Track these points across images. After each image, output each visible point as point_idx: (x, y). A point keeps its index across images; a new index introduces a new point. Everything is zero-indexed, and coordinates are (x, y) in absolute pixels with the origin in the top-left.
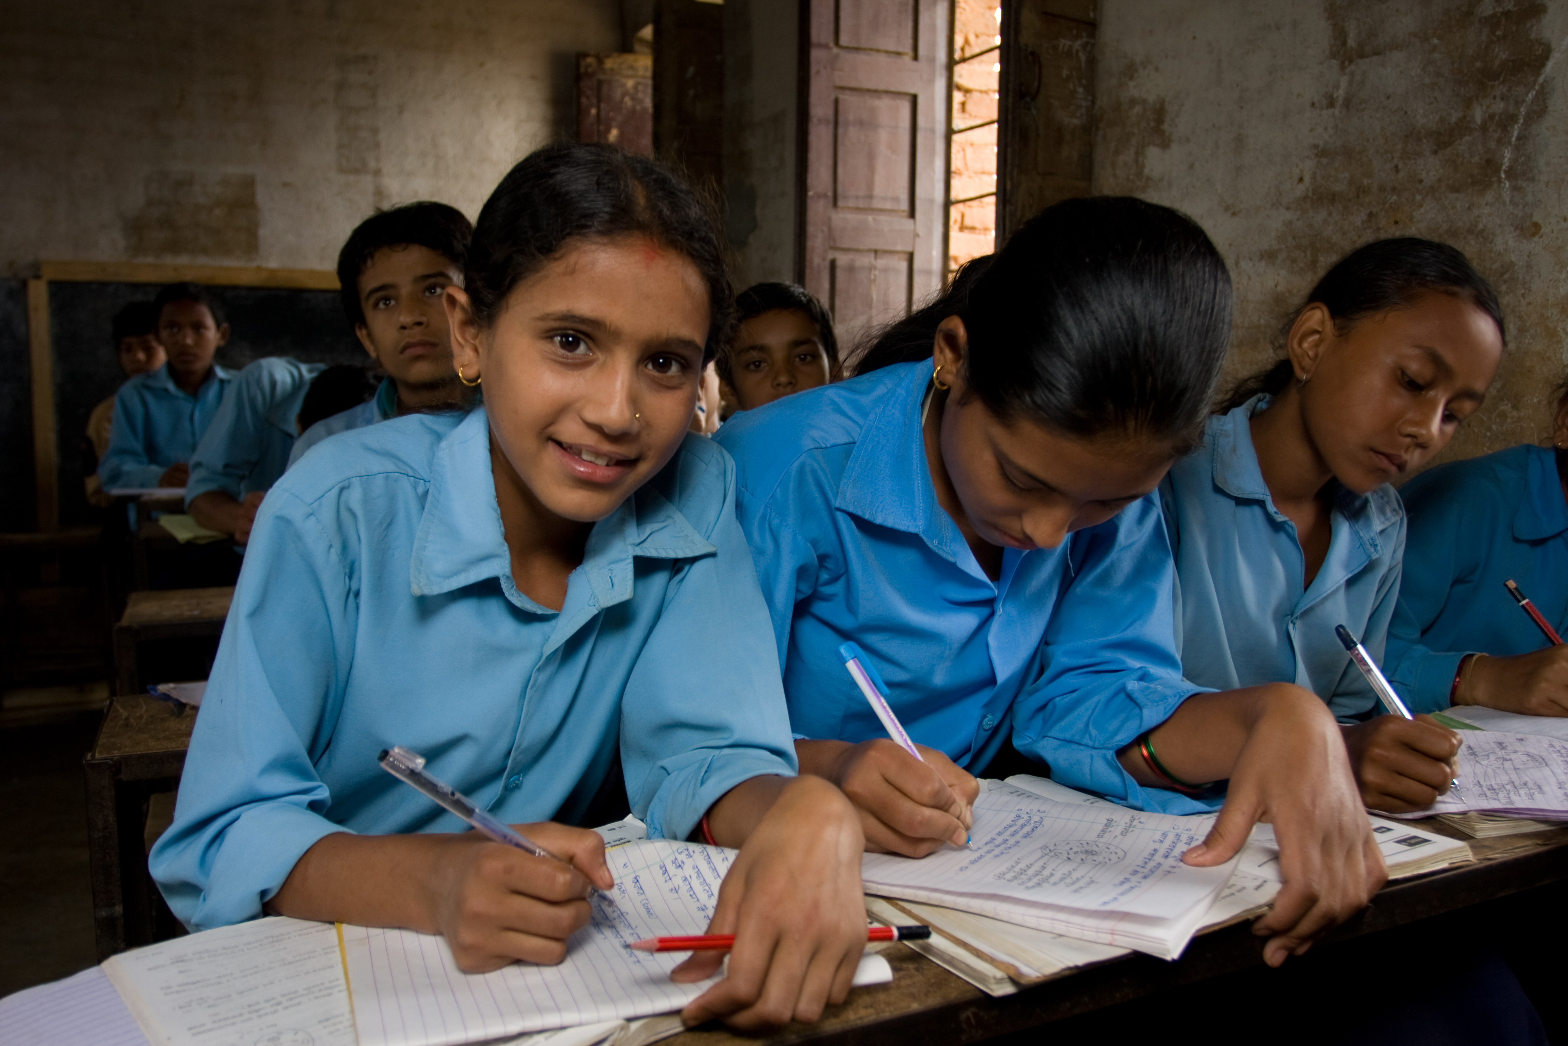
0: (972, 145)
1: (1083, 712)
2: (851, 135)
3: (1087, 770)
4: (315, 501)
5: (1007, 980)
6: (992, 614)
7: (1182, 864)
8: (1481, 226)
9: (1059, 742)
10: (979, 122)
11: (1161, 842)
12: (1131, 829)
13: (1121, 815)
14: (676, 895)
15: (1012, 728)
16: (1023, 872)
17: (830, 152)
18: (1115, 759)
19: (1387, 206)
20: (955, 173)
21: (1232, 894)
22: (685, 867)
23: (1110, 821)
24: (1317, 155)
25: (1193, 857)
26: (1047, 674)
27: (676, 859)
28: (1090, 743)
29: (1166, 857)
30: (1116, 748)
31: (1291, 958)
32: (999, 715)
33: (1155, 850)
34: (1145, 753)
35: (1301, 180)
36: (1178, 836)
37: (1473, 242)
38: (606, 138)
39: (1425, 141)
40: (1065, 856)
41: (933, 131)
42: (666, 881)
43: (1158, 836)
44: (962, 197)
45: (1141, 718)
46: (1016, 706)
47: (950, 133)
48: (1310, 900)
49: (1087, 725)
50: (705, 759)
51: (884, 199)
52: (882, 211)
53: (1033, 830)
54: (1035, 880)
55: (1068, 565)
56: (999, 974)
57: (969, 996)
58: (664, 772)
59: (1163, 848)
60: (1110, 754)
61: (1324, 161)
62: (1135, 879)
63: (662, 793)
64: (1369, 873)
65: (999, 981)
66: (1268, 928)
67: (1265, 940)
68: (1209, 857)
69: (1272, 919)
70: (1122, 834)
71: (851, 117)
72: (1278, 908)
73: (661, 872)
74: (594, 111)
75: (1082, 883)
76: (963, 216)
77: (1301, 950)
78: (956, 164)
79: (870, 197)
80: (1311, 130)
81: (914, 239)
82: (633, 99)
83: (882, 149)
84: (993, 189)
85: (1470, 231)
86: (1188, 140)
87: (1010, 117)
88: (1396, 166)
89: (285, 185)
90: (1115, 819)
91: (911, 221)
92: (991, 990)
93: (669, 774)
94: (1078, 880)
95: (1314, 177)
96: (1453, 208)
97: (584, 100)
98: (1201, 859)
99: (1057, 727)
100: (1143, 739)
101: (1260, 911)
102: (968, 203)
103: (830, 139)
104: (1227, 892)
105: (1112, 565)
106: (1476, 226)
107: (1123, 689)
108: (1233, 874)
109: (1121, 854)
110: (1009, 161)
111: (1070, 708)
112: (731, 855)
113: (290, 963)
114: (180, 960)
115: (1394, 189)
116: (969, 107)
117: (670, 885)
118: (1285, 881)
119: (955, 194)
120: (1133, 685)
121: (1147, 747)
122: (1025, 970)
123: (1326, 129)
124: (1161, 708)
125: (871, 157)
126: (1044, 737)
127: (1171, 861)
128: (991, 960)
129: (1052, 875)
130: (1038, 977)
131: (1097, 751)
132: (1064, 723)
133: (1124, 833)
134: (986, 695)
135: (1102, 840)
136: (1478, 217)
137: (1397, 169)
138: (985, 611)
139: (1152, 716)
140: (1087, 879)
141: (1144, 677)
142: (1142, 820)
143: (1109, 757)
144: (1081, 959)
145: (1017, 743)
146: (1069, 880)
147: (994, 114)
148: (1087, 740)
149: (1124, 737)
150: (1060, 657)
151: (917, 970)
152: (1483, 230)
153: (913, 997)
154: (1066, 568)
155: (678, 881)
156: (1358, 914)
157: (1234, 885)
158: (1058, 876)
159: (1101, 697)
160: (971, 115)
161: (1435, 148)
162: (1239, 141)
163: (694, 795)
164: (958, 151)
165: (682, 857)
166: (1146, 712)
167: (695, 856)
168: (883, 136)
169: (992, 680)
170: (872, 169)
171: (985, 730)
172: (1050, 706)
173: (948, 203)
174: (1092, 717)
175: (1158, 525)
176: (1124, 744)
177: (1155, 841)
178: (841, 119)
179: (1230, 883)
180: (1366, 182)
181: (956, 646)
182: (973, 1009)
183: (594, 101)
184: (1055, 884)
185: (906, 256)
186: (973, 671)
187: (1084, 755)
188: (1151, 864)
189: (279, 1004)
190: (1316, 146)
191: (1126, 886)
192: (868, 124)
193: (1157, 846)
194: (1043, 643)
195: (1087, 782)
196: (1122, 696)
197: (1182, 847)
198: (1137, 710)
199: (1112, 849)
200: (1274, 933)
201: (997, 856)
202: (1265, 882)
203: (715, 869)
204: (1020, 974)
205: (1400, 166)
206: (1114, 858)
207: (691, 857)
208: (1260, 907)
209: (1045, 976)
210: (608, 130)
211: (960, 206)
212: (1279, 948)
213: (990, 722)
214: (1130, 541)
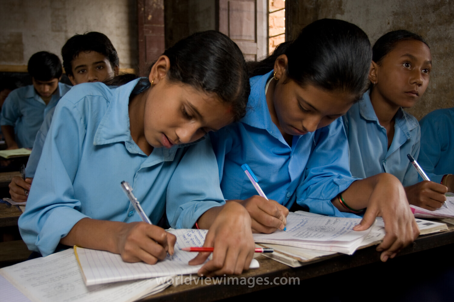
0: (276, 17)
1: (320, 189)
2: (234, 14)
3: (321, 207)
4: (77, 103)
5: (298, 262)
6: (290, 158)
7: (353, 231)
8: (449, 36)
9: (311, 200)
10: (278, 9)
11: (346, 225)
12: (336, 222)
13: (333, 219)
14: (188, 244)
15: (296, 197)
16: (301, 234)
17: (227, 20)
18: (331, 202)
19: (418, 31)
20: (270, 27)
21: (370, 238)
22: (191, 236)
23: (329, 221)
24: (394, 15)
25: (357, 228)
26: (307, 178)
27: (188, 234)
28: (322, 199)
29: (348, 229)
30: (331, 199)
31: (389, 259)
32: (292, 192)
33: (344, 228)
34: (341, 201)
35: (389, 23)
36: (352, 223)
37: (447, 42)
38: (147, 19)
39: (430, 8)
40: (315, 230)
41: (262, 12)
42: (185, 240)
43: (345, 223)
44: (273, 35)
45: (339, 188)
46: (297, 190)
47: (268, 13)
48: (395, 238)
49: (321, 193)
50: (195, 204)
51: (246, 36)
52: (245, 40)
53: (304, 224)
54: (306, 236)
55: (314, 142)
56: (295, 260)
57: (285, 268)
58: (181, 209)
59: (347, 227)
60: (329, 201)
61: (396, 16)
62: (338, 235)
63: (181, 216)
64: (414, 231)
65: (295, 262)
66: (381, 248)
67: (381, 252)
68: (362, 228)
69: (382, 245)
70: (333, 223)
71: (234, 8)
72: (384, 241)
73: (183, 237)
74: (143, 9)
75: (321, 236)
76: (273, 42)
77: (393, 256)
78: (271, 24)
79: (241, 35)
80: (392, 6)
81: (257, 50)
82: (157, 5)
83: (245, 19)
84: (284, 32)
85: (446, 38)
86: (350, 11)
87: (289, 5)
88: (421, 17)
89: (33, 36)
90: (331, 219)
91: (256, 44)
92: (293, 265)
93: (183, 210)
94: (319, 235)
95: (393, 22)
96: (440, 30)
97: (139, 5)
98: (359, 229)
99: (311, 195)
100: (339, 196)
101: (379, 243)
102: (275, 37)
103: (227, 16)
104: (368, 238)
105: (328, 142)
106: (448, 36)
107: (333, 181)
108: (369, 233)
109: (333, 229)
110: (289, 20)
111: (315, 189)
112: (207, 231)
113: (62, 267)
114: (24, 268)
115: (420, 25)
116: (275, 4)
117: (186, 241)
118: (386, 233)
119: (270, 35)
120: (336, 180)
121: (341, 199)
122: (303, 258)
123: (396, 6)
124: (345, 185)
125: (241, 22)
126: (307, 198)
127: (349, 230)
128: (292, 257)
129: (311, 235)
130: (307, 260)
131: (325, 201)
132: (313, 193)
133: (334, 223)
134: (287, 186)
135: (326, 225)
136: (449, 33)
137: (421, 18)
138: (287, 157)
139: (342, 188)
140: (322, 235)
141: (339, 177)
142: (340, 219)
143: (328, 202)
144: (321, 255)
145: (298, 202)
146: (316, 236)
147: (284, 6)
148: (321, 198)
149: (334, 195)
150: (312, 172)
151: (268, 262)
152: (450, 38)
153: (268, 269)
154: (313, 143)
155: (188, 240)
156: (411, 244)
157: (370, 236)
158: (313, 235)
159: (326, 184)
160: (275, 7)
161: (433, 10)
162: (368, 11)
163: (193, 215)
164: (271, 20)
165: (191, 233)
166: (340, 186)
167: (195, 232)
168: (245, 14)
169: (289, 180)
170: (241, 26)
171: (288, 198)
172: (309, 188)
173: (268, 37)
174: (323, 191)
175: (342, 129)
176: (333, 197)
177: (344, 225)
178: (230, 9)
179: (369, 235)
180: (410, 23)
181: (278, 168)
182: (287, 272)
183: (143, 5)
184: (312, 237)
185: (254, 56)
186: (283, 177)
187: (320, 203)
188: (343, 231)
189: (61, 278)
190: (393, 12)
191: (335, 236)
192: (240, 10)
193: (345, 226)
194: (306, 169)
195: (322, 211)
196: (332, 184)
197: (353, 226)
198: (337, 187)
199: (330, 228)
200: (384, 250)
201: (293, 231)
202: (380, 234)
203: (202, 236)
204: (301, 259)
205: (422, 17)
206: (331, 230)
207: (193, 233)
208: (379, 241)
209: (310, 260)
210: (148, 16)
211: (272, 39)
212: (386, 255)
213: (289, 195)
214: (333, 134)
